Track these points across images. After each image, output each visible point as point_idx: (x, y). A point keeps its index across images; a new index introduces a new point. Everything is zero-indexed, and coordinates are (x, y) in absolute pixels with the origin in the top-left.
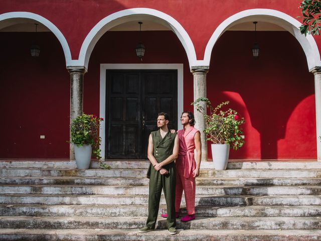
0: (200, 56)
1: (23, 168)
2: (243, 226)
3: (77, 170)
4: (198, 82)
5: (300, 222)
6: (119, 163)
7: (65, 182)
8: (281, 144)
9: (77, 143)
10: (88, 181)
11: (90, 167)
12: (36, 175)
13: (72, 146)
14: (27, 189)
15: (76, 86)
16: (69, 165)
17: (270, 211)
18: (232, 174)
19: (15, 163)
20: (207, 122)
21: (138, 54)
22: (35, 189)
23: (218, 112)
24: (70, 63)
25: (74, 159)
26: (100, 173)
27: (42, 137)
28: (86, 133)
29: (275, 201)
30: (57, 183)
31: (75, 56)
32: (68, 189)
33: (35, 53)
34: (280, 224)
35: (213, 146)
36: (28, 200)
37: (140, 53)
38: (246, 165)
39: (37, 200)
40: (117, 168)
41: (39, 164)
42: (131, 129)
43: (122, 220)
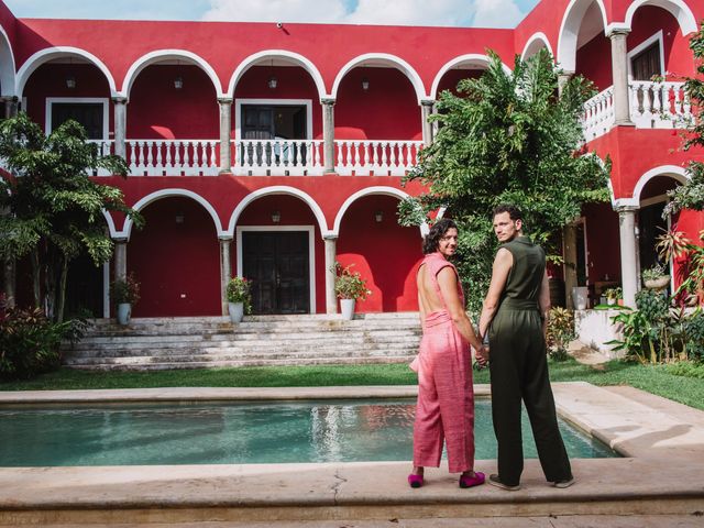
0: (330, 227)
1: (185, 323)
2: (362, 355)
3: (232, 323)
4: (329, 248)
5: (400, 352)
6: (265, 317)
7: (227, 332)
8: (400, 300)
9: (231, 301)
10: (244, 331)
11: (242, 321)
12: (200, 328)
13: (224, 304)
14: (200, 338)
15: (226, 253)
16: (225, 319)
17: (381, 346)
18: (357, 323)
19: (177, 319)
20: (336, 281)
21: (275, 220)
22: (206, 338)
23: (346, 274)
24: (221, 233)
25: (229, 314)
26: (251, 324)
27: (183, 296)
28: (241, 293)
29: (386, 340)
30: (220, 333)
31: (225, 228)
32: (231, 336)
33: (179, 220)
34: (386, 353)
35: (342, 301)
36: (205, 344)
37: (276, 219)
38: (369, 316)
39: (212, 344)
40: (264, 321)
41: (197, 319)
42: (267, 287)
43: (280, 353)
